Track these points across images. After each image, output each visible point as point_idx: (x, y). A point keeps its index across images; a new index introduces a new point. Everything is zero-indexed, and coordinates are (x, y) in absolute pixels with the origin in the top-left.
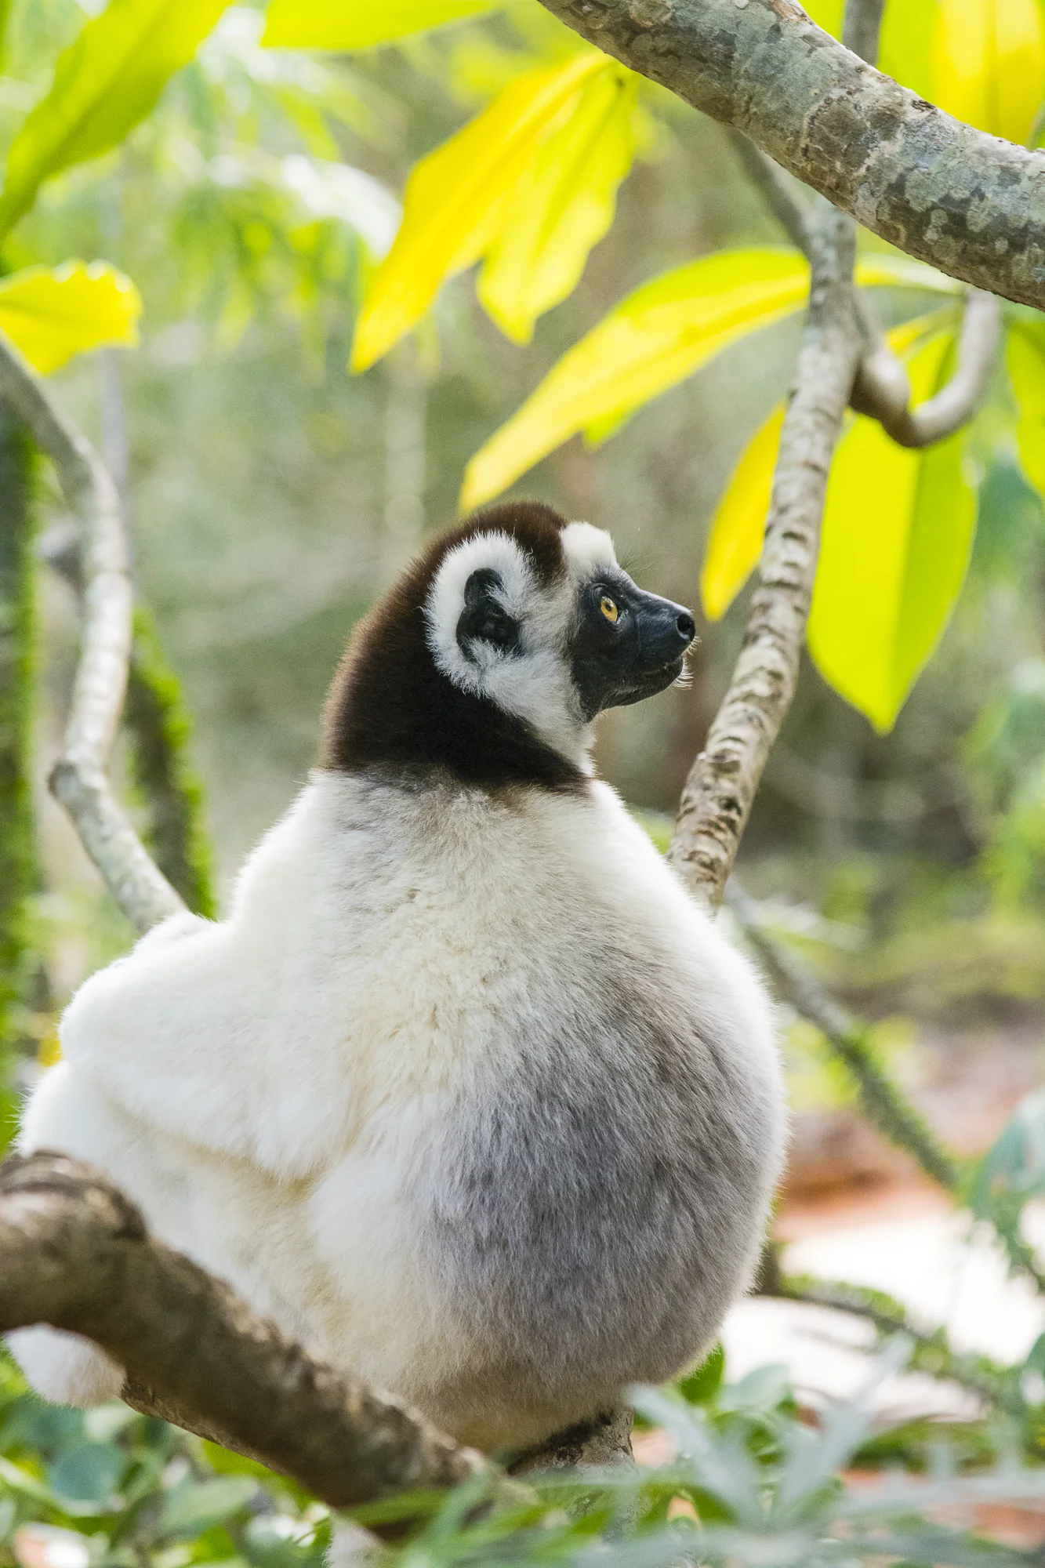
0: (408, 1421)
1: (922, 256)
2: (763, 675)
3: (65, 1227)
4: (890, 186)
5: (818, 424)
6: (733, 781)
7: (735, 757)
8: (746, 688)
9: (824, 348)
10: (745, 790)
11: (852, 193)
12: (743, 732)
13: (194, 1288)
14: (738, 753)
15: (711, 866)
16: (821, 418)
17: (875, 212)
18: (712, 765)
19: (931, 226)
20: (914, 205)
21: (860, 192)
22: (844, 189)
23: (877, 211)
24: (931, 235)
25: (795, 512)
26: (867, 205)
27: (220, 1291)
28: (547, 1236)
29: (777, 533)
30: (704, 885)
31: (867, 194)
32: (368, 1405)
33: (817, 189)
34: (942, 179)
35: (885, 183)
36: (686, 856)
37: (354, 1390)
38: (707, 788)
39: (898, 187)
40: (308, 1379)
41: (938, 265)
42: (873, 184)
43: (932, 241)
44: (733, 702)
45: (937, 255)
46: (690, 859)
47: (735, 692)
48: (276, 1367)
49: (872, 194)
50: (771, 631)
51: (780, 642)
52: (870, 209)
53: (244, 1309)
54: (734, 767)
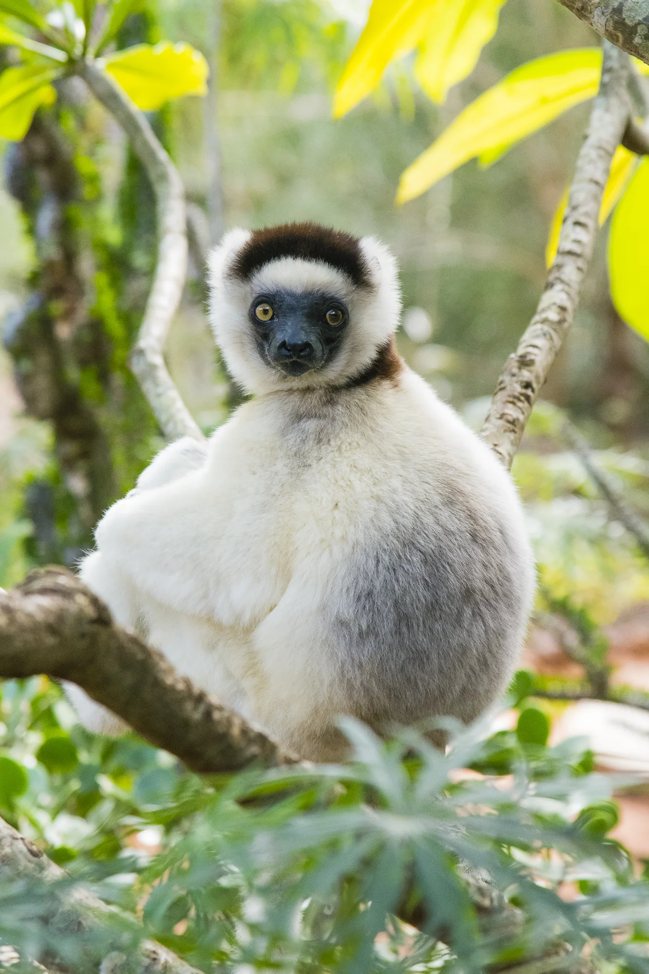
0: (269, 742)
1: (632, 52)
2: (555, 309)
3: (61, 616)
4: (614, 9)
5: (600, 157)
6: (530, 371)
7: (532, 357)
8: (544, 315)
9: (607, 110)
10: (537, 377)
11: (591, 13)
12: (540, 342)
13: (140, 656)
14: (535, 355)
15: (513, 423)
16: (602, 153)
17: (604, 25)
18: (518, 361)
19: (638, 34)
20: (628, 22)
21: (596, 12)
22: (586, 10)
23: (605, 24)
24: (637, 40)
25: (582, 210)
26: (600, 21)
27: (156, 658)
28: (404, 629)
29: (570, 222)
30: (508, 434)
31: (600, 14)
32: (245, 731)
33: (571, 10)
34: (645, 6)
35: (611, 7)
36: (498, 416)
37: (237, 722)
38: (514, 375)
39: (618, 10)
40: (208, 714)
41: (642, 58)
42: (603, 8)
43: (638, 43)
44: (536, 323)
45: (641, 52)
46: (501, 418)
47: (537, 318)
48: (189, 706)
49: (603, 13)
50: (562, 281)
51: (567, 288)
52: (601, 23)
53: (171, 670)
54: (531, 363)
